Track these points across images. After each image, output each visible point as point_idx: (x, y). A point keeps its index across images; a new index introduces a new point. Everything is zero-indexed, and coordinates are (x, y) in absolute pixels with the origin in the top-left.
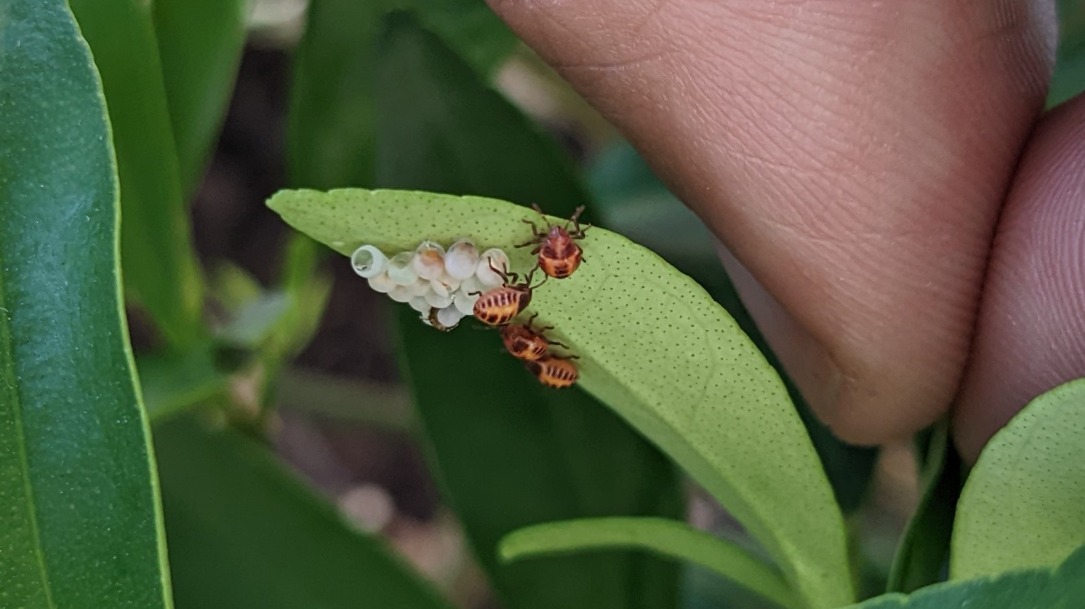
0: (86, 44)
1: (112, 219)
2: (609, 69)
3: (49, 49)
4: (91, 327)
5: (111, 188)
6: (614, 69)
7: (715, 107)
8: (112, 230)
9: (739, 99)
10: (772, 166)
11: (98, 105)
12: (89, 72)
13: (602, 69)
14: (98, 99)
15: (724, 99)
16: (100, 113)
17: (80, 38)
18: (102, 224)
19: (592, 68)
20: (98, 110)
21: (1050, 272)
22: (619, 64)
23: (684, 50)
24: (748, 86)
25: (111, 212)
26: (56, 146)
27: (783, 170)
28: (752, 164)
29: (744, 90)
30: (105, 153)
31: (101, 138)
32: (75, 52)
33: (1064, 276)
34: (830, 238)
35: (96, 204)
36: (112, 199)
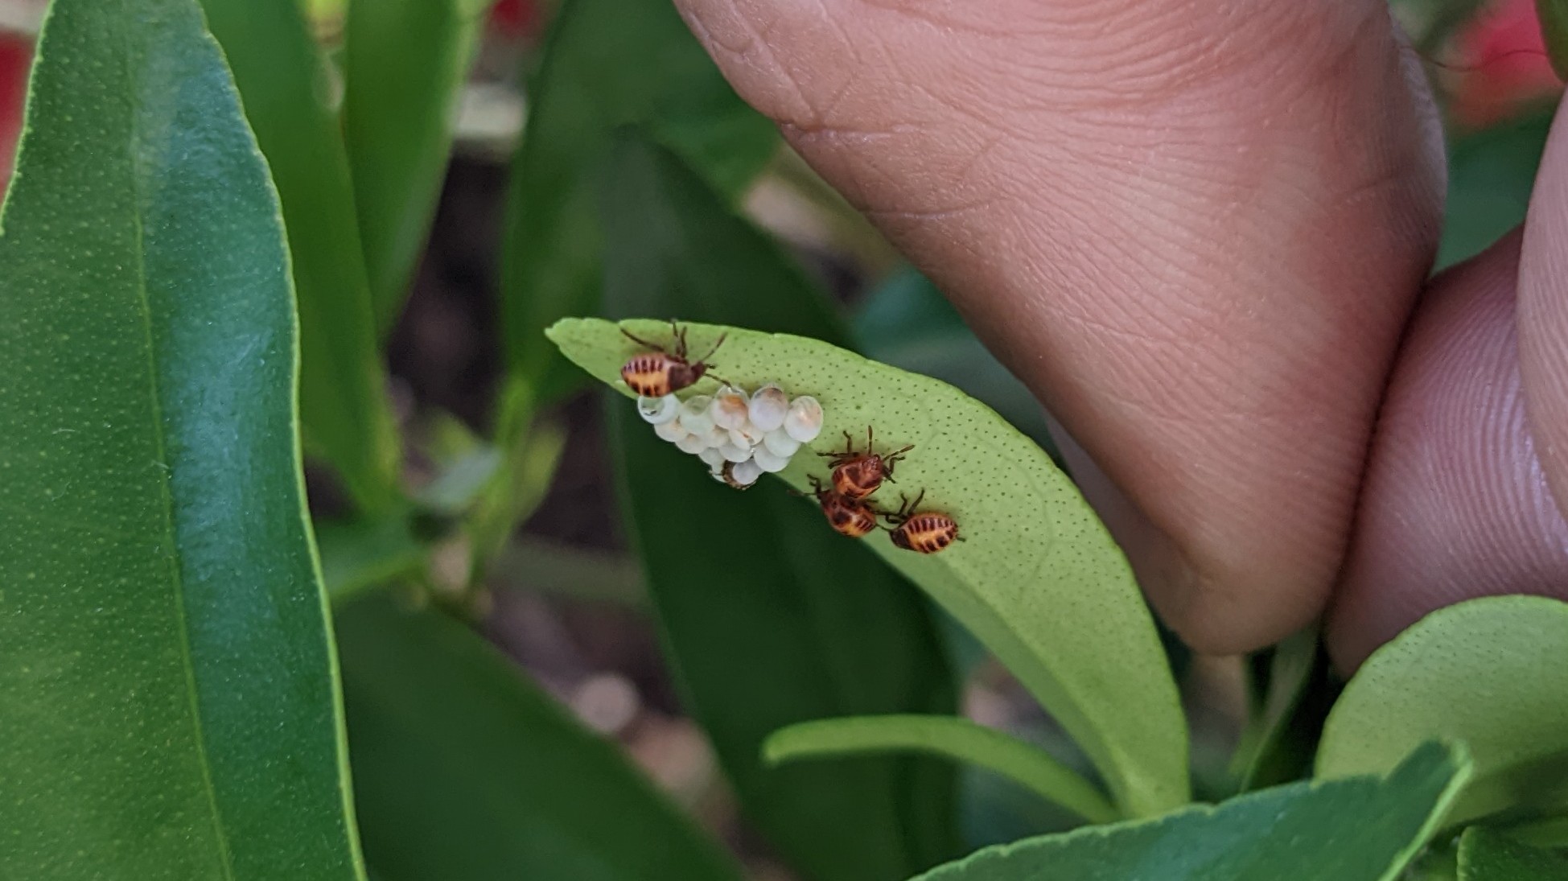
0: (264, 159)
1: (289, 364)
2: (927, 218)
3: (220, 163)
4: (265, 489)
5: (289, 328)
6: (934, 217)
7: (1050, 264)
8: (289, 377)
9: (1079, 256)
10: (1116, 334)
11: (275, 230)
12: (266, 191)
13: (917, 217)
14: (277, 224)
15: (1062, 256)
16: (278, 240)
17: (257, 152)
18: (279, 369)
19: (906, 215)
20: (276, 236)
21: (1447, 465)
22: (937, 212)
23: (1016, 199)
24: (1089, 241)
25: (288, 355)
26: (226, 277)
27: (1130, 339)
28: (1093, 330)
29: (1086, 246)
30: (283, 286)
31: (279, 269)
32: (249, 168)
33: (1463, 470)
34: (1182, 417)
35: (272, 346)
36: (290, 340)
